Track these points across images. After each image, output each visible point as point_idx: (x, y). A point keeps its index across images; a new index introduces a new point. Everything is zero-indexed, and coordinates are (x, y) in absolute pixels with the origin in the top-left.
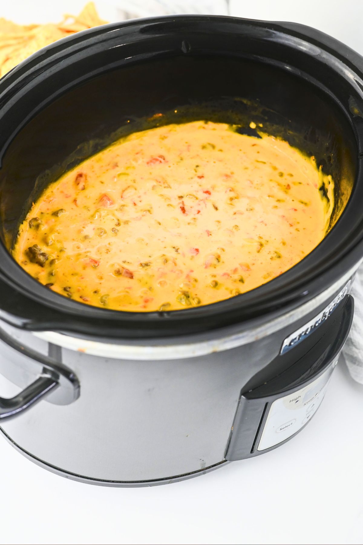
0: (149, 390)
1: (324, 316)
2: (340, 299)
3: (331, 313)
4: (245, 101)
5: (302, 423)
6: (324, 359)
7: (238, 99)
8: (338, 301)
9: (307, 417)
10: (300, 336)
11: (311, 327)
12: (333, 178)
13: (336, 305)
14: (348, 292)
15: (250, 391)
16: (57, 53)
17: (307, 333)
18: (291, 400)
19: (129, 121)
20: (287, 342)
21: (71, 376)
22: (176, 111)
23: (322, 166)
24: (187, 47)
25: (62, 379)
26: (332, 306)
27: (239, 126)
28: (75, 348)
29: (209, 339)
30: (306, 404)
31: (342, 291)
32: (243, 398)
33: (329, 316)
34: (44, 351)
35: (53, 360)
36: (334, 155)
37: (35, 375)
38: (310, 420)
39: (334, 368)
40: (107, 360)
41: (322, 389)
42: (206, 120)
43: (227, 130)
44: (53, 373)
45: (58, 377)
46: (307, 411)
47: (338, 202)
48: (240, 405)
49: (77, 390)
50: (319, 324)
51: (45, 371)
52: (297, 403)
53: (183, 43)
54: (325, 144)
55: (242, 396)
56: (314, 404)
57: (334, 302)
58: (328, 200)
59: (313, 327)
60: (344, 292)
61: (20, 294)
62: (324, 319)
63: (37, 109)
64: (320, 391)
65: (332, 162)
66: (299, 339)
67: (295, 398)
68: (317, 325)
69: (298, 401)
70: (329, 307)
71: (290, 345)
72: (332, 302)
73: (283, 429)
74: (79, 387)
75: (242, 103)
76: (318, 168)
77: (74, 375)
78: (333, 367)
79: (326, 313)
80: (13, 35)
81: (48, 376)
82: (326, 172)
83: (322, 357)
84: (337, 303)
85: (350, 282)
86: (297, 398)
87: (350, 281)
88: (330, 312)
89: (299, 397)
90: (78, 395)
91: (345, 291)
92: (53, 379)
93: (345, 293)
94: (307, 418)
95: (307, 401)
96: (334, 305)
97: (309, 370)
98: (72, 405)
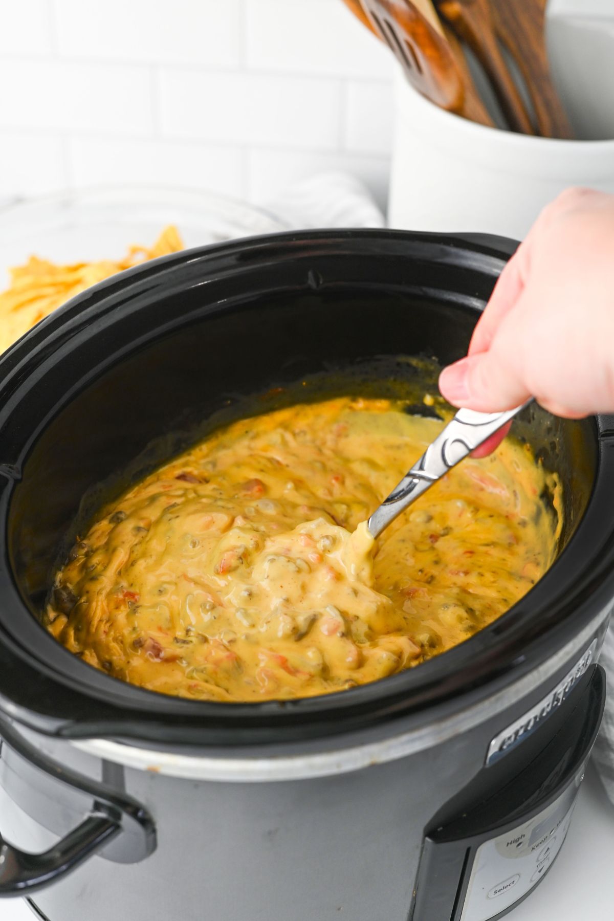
0: (270, 833)
1: (556, 699)
2: (580, 670)
3: (567, 695)
4: (414, 362)
5: (531, 881)
6: (562, 772)
7: (402, 359)
8: (577, 674)
9: (539, 870)
10: (517, 733)
11: (535, 718)
12: (560, 477)
13: (574, 681)
14: (593, 660)
15: (439, 830)
16: (109, 296)
17: (529, 728)
18: (510, 842)
19: (229, 402)
20: (495, 745)
21: (140, 814)
22: (304, 384)
23: (543, 458)
24: (317, 280)
25: (127, 820)
26: (567, 682)
27: (408, 402)
28: (142, 766)
29: (362, 743)
30: (535, 848)
31: (583, 657)
32: (427, 841)
33: (564, 699)
34: (95, 774)
35: (111, 789)
36: (559, 439)
37: (82, 813)
38: (545, 875)
39: (579, 786)
40: (196, 784)
41: (560, 822)
42: (354, 395)
43: (387, 410)
44: (111, 811)
45: (118, 817)
46: (538, 860)
47: (571, 514)
48: (424, 853)
49: (152, 836)
50: (548, 713)
51: (97, 807)
52: (519, 847)
53: (310, 274)
54: (546, 423)
55: (427, 839)
56: (548, 849)
57: (570, 676)
58: (555, 513)
59: (538, 719)
60: (588, 659)
61: (49, 680)
62: (557, 704)
63: (78, 385)
64: (558, 825)
65: (557, 451)
66: (515, 739)
67: (516, 838)
68: (544, 714)
69: (520, 844)
70: (563, 685)
71: (501, 749)
72: (568, 676)
73: (499, 891)
74: (154, 831)
75: (409, 365)
76: (537, 462)
77: (145, 812)
78: (577, 785)
79: (560, 694)
80: (48, 279)
81: (102, 815)
82: (548, 468)
83: (557, 768)
84: (576, 678)
85: (596, 643)
86: (519, 838)
87: (595, 641)
88: (565, 693)
89: (522, 836)
90: (152, 846)
91: (588, 657)
92: (111, 819)
93: (588, 661)
94: (540, 872)
95: (536, 843)
96: (572, 680)
97: (538, 791)
98: (145, 863)
